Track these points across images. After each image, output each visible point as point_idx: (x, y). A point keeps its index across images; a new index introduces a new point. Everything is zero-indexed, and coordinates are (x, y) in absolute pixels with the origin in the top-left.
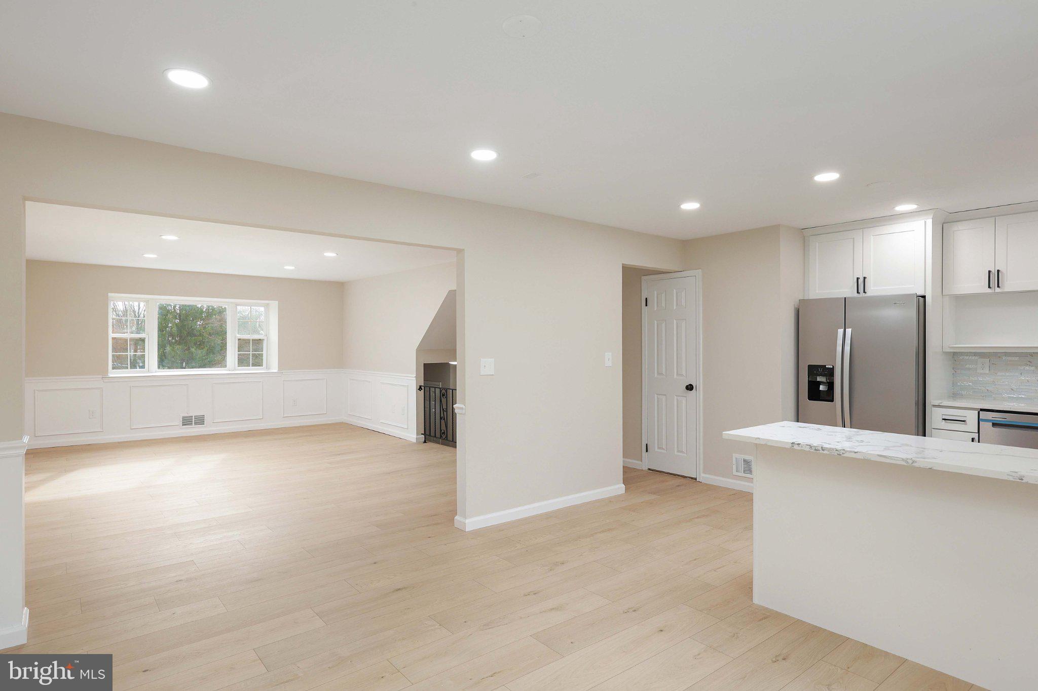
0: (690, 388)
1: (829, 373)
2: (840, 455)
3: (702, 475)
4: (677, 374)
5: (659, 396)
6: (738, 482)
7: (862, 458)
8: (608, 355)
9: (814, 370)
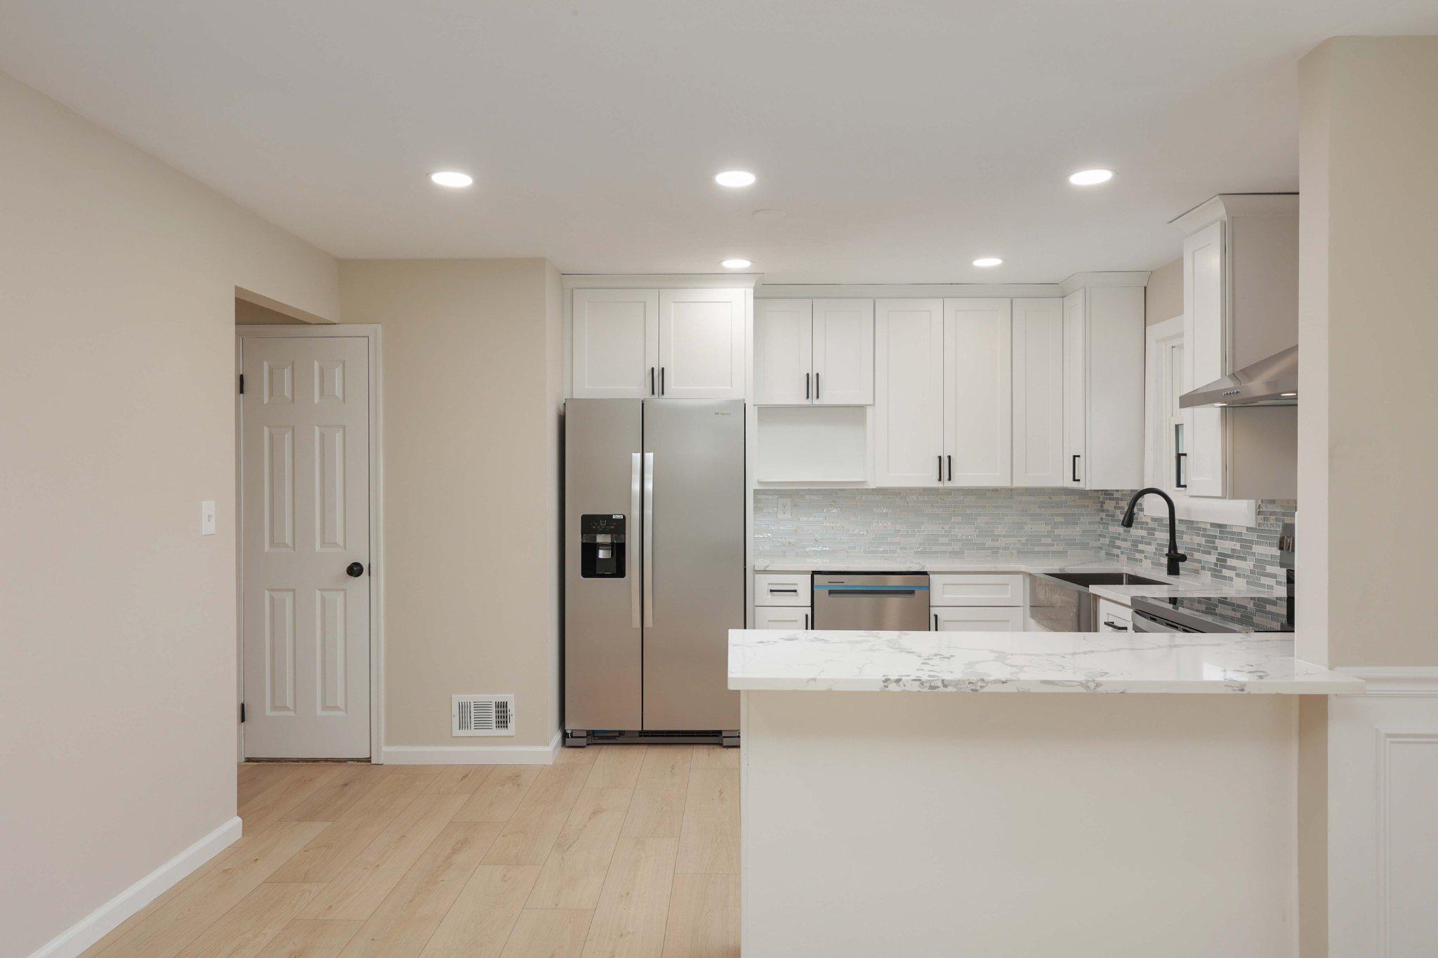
0: (355, 570)
1: (617, 527)
2: (976, 691)
3: (385, 749)
4: (323, 543)
5: (276, 595)
6: (464, 749)
7: (1016, 691)
8: (208, 507)
9: (591, 524)
